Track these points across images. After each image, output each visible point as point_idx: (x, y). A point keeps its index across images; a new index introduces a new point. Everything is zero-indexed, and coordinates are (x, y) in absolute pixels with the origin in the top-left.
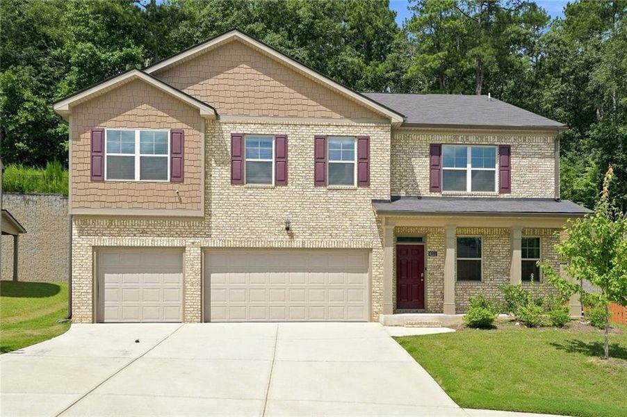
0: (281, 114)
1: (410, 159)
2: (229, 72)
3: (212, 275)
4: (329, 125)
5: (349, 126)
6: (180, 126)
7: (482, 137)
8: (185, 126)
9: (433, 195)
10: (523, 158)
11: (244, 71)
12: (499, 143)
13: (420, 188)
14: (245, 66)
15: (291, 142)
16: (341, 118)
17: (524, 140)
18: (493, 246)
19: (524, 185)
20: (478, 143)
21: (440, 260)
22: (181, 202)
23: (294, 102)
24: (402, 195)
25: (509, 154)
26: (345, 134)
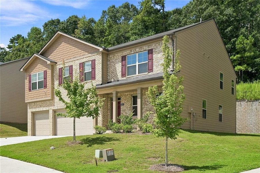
0: (72, 57)
1: (115, 65)
2: (60, 46)
3: (58, 119)
4: (83, 58)
5: (89, 57)
6: (46, 69)
7: (141, 48)
8: (47, 69)
9: (123, 79)
10: (158, 53)
11: (63, 45)
12: (148, 49)
13: (118, 77)
14: (63, 43)
15: (74, 67)
16: (88, 54)
17: (159, 44)
18: (145, 98)
19: (159, 67)
20: (139, 51)
21: (125, 107)
22: (46, 95)
23: (75, 52)
24: (112, 81)
25: (152, 53)
26: (88, 60)
